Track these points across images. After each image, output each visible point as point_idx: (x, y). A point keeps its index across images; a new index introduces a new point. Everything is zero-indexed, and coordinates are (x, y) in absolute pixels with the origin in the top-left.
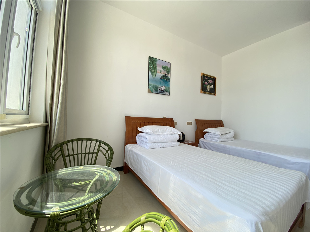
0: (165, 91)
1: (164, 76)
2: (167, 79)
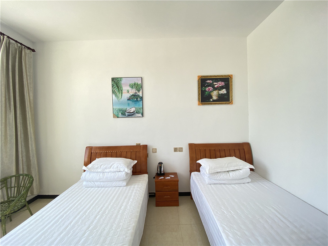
0: (136, 113)
1: (133, 95)
2: (137, 98)
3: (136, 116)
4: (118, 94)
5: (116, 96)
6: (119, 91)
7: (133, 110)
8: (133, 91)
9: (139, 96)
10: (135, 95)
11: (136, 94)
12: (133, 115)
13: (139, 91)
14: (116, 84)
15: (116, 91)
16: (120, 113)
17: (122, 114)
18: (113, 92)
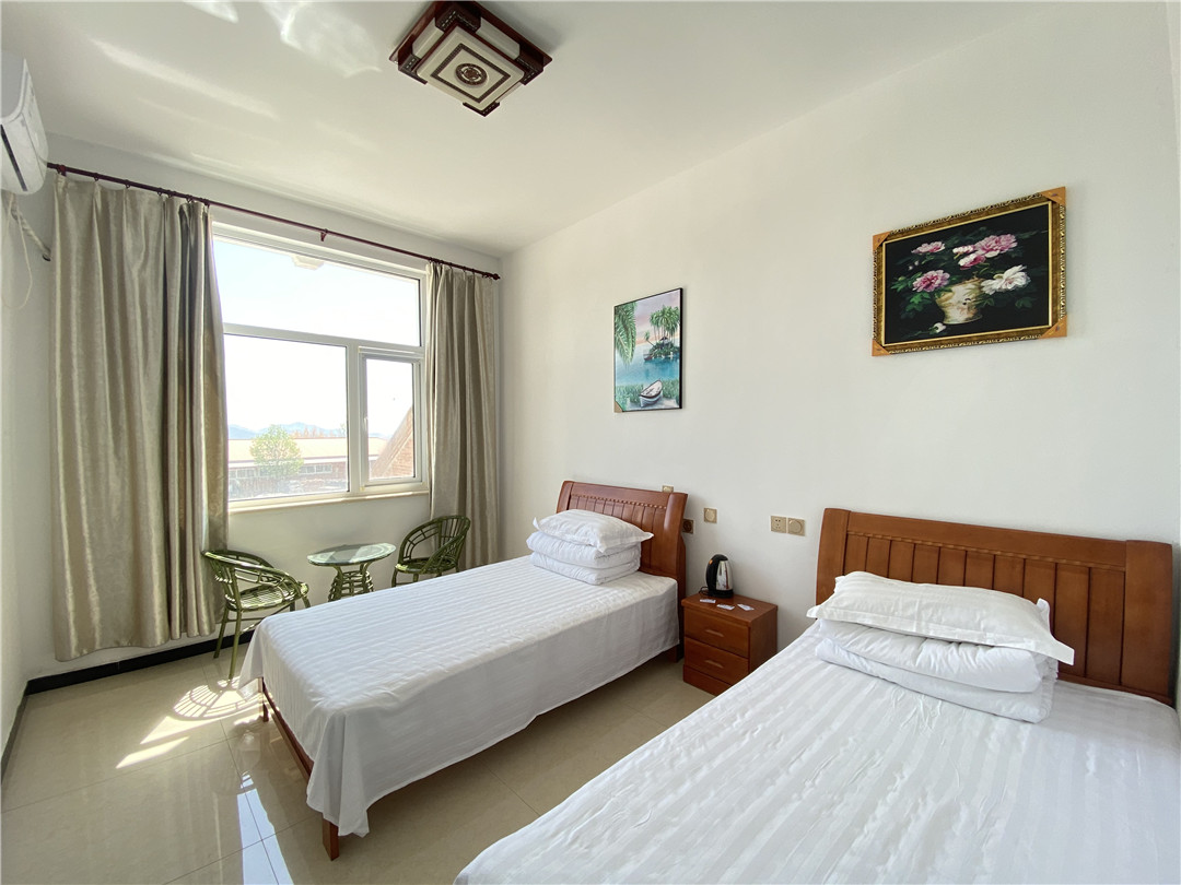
0: (664, 396)
1: (659, 346)
2: (667, 354)
3: (663, 407)
4: (625, 347)
5: (622, 353)
6: (628, 341)
7: (656, 388)
8: (657, 335)
9: (672, 345)
10: (663, 345)
11: (666, 342)
12: (655, 403)
13: (672, 331)
14: (623, 322)
15: (622, 339)
16: (628, 400)
17: (632, 401)
18: (617, 344)
